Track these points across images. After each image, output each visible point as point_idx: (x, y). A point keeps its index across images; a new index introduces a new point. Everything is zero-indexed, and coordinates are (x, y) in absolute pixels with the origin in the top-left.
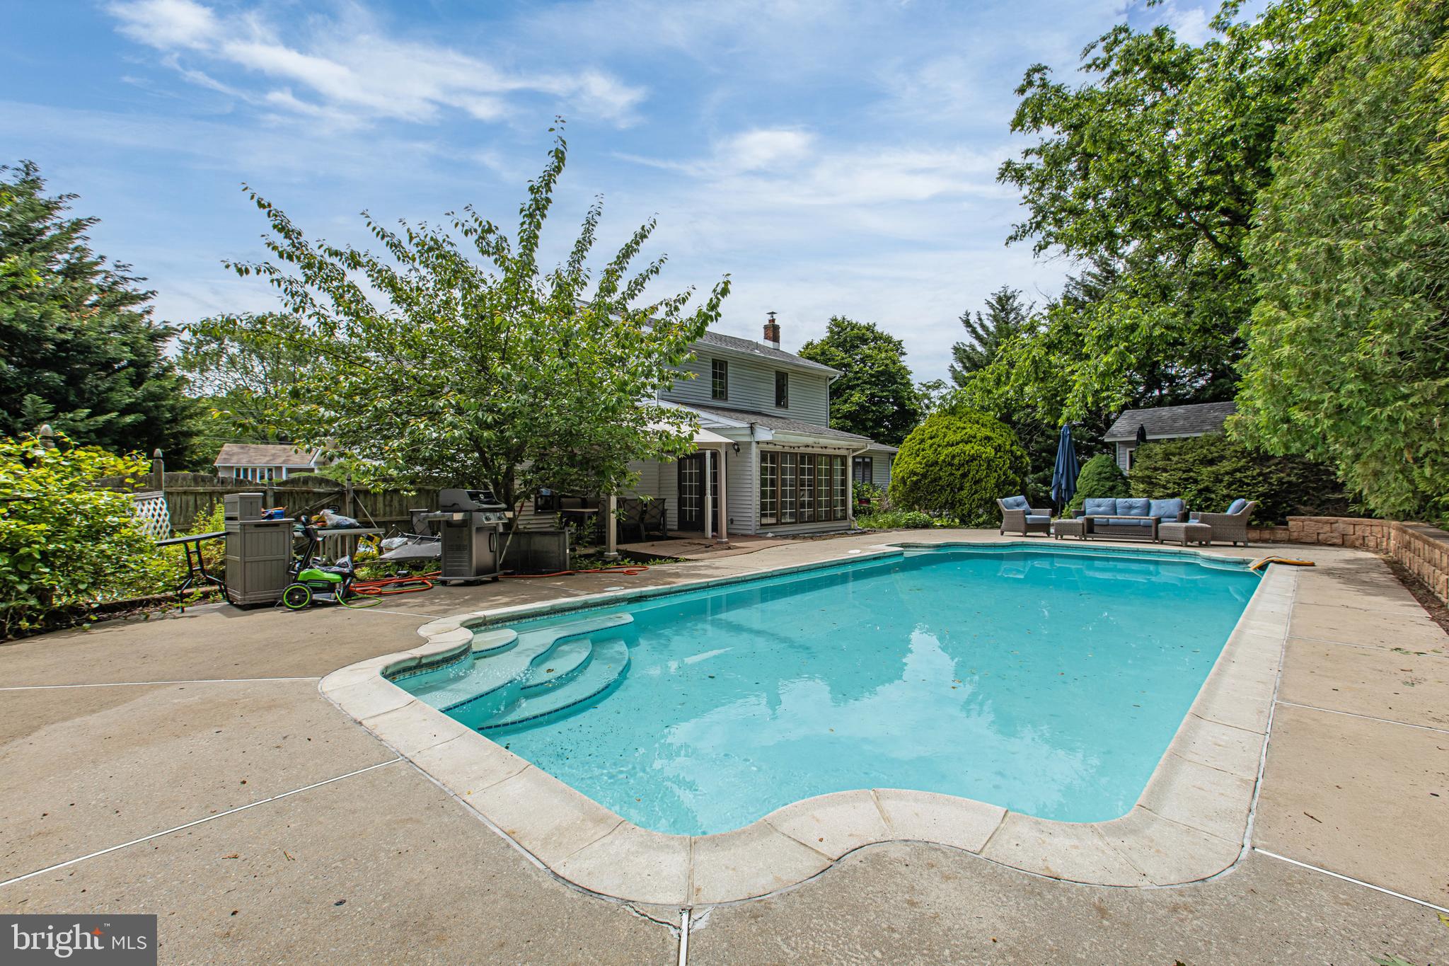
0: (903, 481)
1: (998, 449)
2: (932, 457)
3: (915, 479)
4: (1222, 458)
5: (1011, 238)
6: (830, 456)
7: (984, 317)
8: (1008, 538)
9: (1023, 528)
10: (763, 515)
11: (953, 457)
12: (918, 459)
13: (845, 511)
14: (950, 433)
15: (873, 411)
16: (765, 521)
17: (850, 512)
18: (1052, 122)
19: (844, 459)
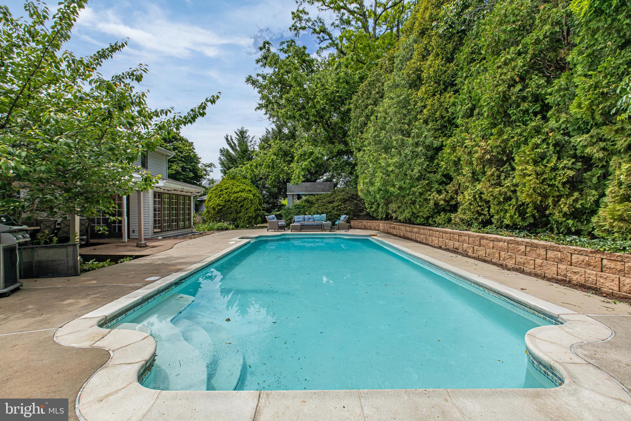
0: (214, 209)
1: (254, 195)
2: (227, 198)
3: (220, 208)
4: (333, 201)
5: (257, 108)
6: (184, 196)
7: (234, 138)
8: (271, 233)
9: (277, 227)
10: (155, 228)
11: (237, 198)
12: (221, 199)
13: (190, 223)
14: (234, 188)
15: (183, 174)
16: (155, 230)
17: (192, 224)
18: (271, 66)
19: (190, 197)
